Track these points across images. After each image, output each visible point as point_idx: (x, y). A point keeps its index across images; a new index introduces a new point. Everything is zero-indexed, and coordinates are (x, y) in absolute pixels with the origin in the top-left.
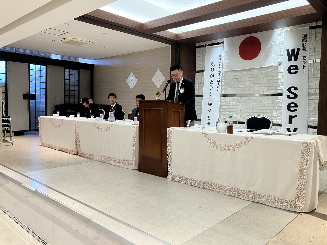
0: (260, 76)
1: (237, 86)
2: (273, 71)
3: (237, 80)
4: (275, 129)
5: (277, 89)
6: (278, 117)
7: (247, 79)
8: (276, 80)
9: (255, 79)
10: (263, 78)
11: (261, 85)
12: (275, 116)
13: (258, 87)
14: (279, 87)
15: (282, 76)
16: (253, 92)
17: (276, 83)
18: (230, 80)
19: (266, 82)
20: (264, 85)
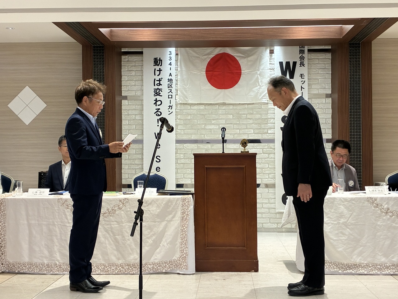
0: (242, 113)
1: (203, 126)
2: (261, 105)
3: (203, 116)
4: (268, 193)
5: (267, 133)
6: (271, 173)
7: (221, 117)
8: (266, 120)
9: (233, 116)
10: (247, 115)
11: (244, 127)
12: (266, 172)
13: (238, 129)
14: (271, 130)
15: (274, 114)
16: (231, 136)
17: (266, 124)
18: (191, 117)
19: (251, 121)
20: (248, 126)
